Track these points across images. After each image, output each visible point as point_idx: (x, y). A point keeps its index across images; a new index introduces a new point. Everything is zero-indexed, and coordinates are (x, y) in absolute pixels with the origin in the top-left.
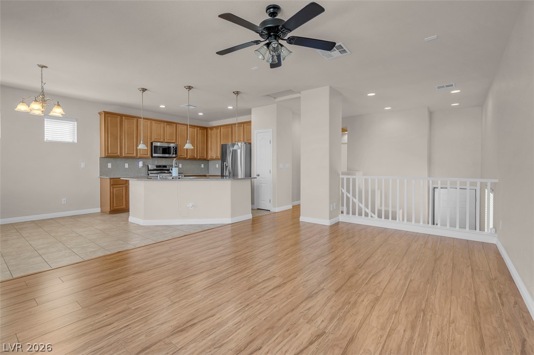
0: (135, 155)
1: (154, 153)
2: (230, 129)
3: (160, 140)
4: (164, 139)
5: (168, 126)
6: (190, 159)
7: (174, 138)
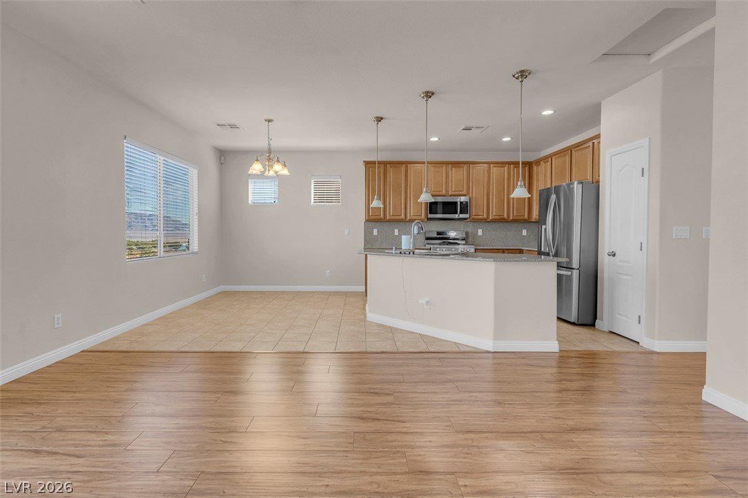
0: (403, 216)
1: (430, 213)
2: (568, 158)
3: (441, 193)
4: (447, 191)
5: (453, 169)
6: (494, 221)
7: (465, 187)
